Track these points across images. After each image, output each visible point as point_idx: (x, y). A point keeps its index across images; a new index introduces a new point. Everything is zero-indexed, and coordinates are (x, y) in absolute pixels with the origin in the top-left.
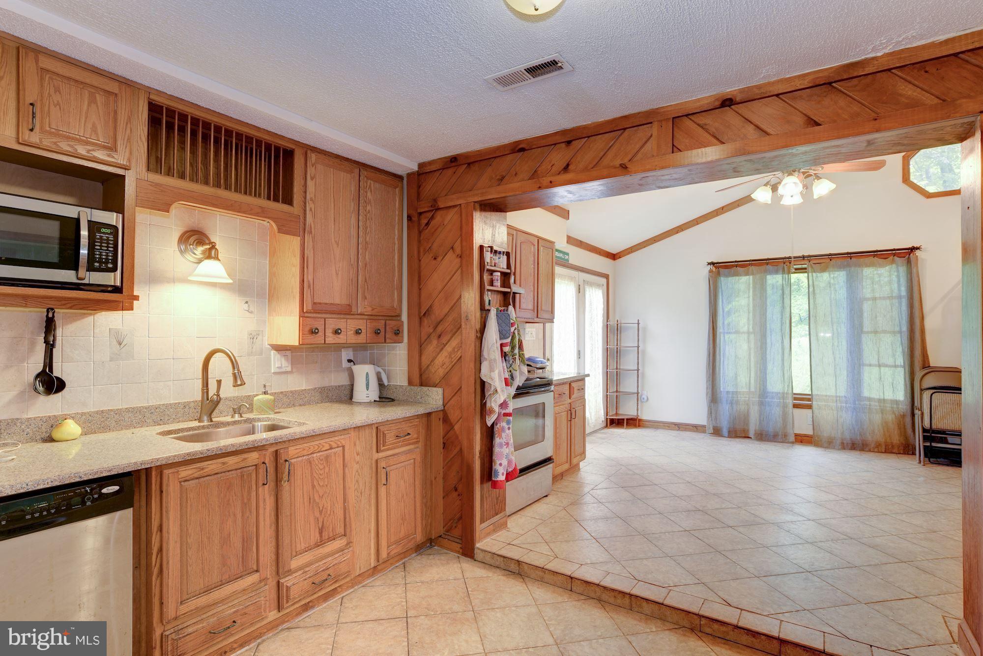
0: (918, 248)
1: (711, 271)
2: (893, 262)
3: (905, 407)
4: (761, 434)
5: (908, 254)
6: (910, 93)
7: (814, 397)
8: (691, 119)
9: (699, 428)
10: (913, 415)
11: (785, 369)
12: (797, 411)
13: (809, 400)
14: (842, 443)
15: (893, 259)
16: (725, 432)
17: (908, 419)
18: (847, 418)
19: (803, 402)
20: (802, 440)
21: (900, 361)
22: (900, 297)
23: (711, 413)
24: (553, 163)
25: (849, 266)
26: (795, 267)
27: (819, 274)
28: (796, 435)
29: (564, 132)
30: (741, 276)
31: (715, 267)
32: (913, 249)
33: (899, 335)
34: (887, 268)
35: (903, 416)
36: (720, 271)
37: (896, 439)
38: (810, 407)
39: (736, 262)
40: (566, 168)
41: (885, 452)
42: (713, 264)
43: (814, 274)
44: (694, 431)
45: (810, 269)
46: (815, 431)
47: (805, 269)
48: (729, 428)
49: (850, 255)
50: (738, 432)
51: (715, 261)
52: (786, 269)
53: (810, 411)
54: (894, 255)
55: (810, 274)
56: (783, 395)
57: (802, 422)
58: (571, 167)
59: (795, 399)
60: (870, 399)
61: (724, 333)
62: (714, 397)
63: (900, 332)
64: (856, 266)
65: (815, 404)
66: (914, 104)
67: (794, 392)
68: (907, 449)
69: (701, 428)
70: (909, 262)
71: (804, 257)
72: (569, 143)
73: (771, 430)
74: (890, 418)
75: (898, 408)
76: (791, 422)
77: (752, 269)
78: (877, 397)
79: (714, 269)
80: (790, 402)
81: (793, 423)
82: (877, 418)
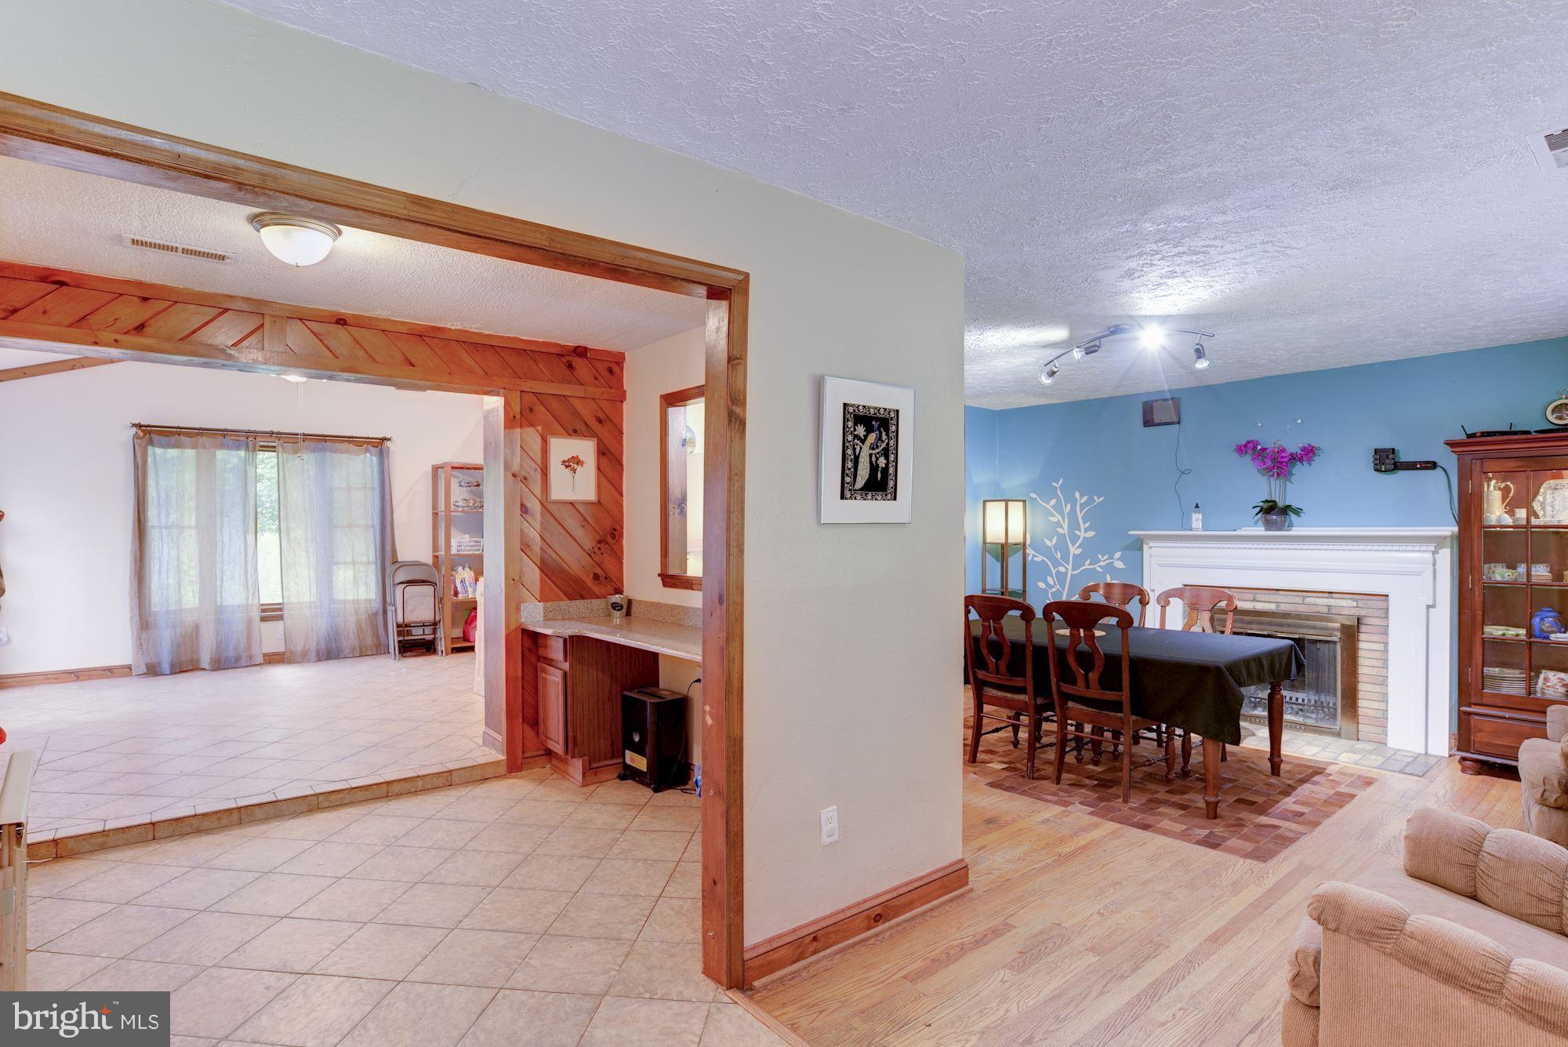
0: (389, 440)
1: (136, 436)
2: (367, 451)
3: (377, 605)
4: (219, 661)
5: (379, 444)
6: (469, 361)
7: (285, 606)
8: (304, 323)
9: (115, 671)
10: (385, 612)
11: (249, 573)
12: (266, 625)
13: (280, 610)
14: (318, 654)
15: (367, 448)
16: (166, 667)
17: (380, 618)
18: (322, 626)
19: (272, 614)
20: (274, 659)
21: (372, 558)
22: (373, 489)
23: (141, 645)
24: (116, 316)
25: (323, 450)
26: (261, 444)
27: (290, 456)
28: (265, 655)
29: (140, 284)
30: (185, 448)
31: (142, 431)
32: (384, 439)
33: (372, 529)
34: (362, 456)
35: (375, 614)
36: (154, 439)
37: (369, 641)
38: (280, 618)
39: (178, 428)
40: (140, 328)
41: (360, 656)
42: (139, 426)
43: (285, 455)
44: (108, 677)
45: (280, 449)
46: (288, 647)
47: (275, 447)
48: (171, 661)
49: (323, 438)
50: (184, 665)
51: (143, 423)
52: (250, 446)
53: (281, 623)
54: (368, 443)
55: (280, 454)
56: (247, 607)
57: (271, 638)
58: (147, 330)
59: (263, 611)
60: (344, 602)
61: (161, 528)
62: (144, 621)
63: (373, 526)
64: (331, 451)
65: (286, 613)
66: (471, 371)
67: (262, 602)
68: (380, 649)
69: (119, 671)
70: (381, 453)
71: (272, 433)
72: (145, 299)
73: (231, 653)
74: (363, 617)
75: (371, 607)
76: (258, 640)
77: (203, 442)
78: (351, 598)
79: (141, 434)
80: (256, 614)
81: (261, 640)
82: (352, 620)
